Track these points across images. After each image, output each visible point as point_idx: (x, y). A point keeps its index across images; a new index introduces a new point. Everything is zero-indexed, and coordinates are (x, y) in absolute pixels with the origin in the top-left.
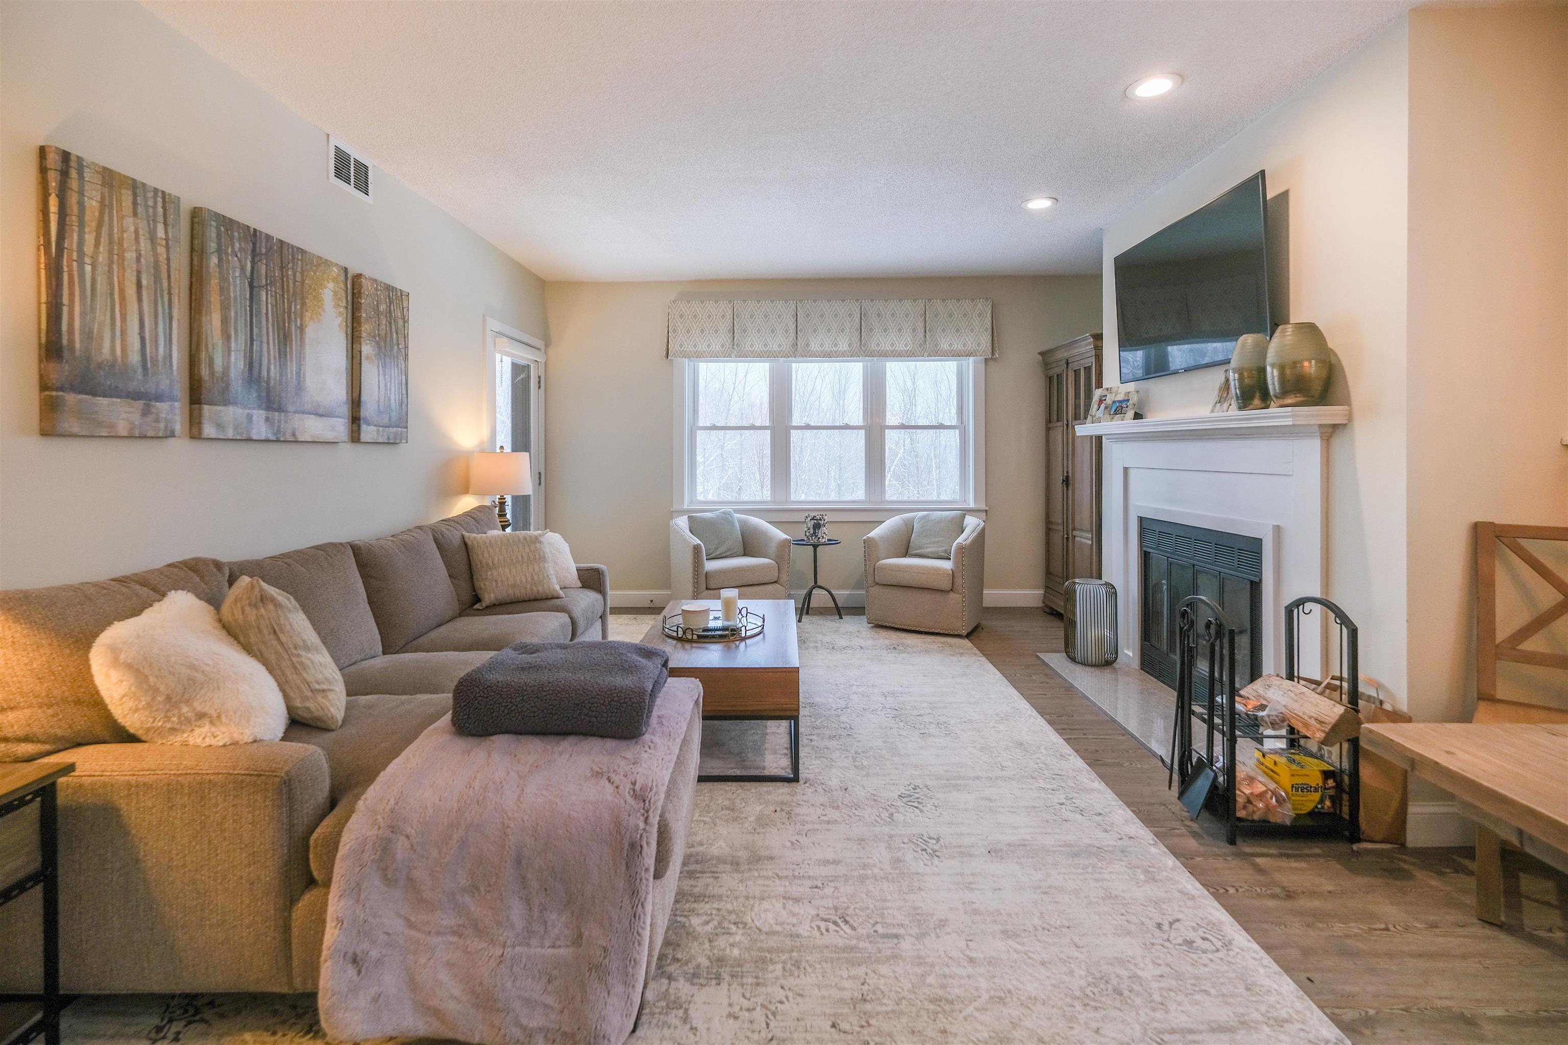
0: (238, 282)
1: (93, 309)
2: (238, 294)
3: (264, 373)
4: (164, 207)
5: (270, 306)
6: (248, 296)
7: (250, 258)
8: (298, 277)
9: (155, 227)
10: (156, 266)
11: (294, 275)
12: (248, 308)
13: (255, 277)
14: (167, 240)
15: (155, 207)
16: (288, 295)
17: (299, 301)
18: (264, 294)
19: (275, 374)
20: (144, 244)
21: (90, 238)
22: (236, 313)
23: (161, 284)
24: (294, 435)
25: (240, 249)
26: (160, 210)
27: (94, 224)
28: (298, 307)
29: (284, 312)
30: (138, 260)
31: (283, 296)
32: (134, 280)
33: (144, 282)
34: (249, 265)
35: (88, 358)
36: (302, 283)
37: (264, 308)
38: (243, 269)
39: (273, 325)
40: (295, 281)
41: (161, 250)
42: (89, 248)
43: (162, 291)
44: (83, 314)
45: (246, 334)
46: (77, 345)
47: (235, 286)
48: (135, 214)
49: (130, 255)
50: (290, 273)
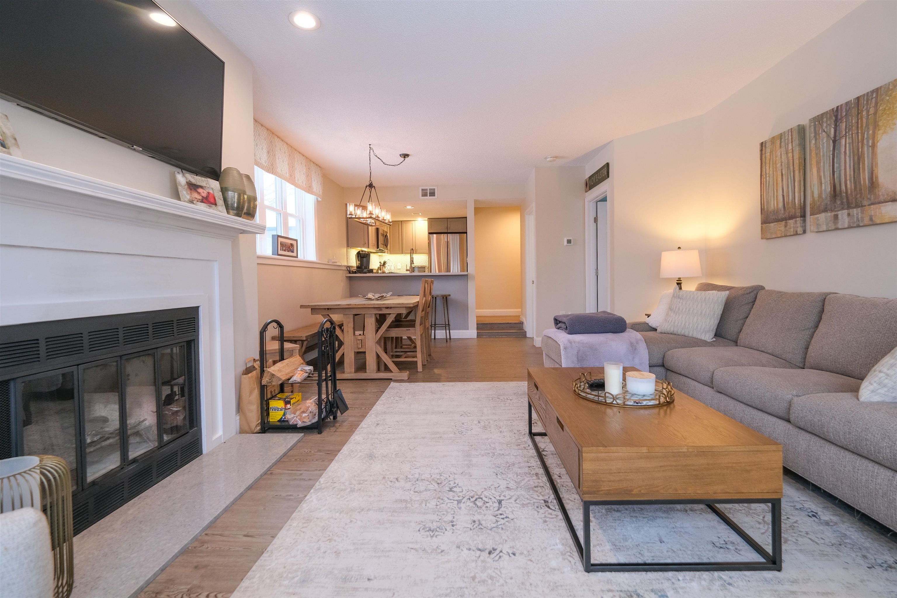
0: (825, 145)
1: (768, 192)
2: (825, 151)
3: (843, 187)
4: (792, 135)
5: (847, 145)
6: (832, 149)
7: (833, 126)
8: (872, 111)
9: (788, 147)
10: (788, 164)
11: (868, 112)
12: (831, 156)
13: (837, 134)
14: (792, 149)
15: (788, 139)
16: (862, 131)
17: (871, 128)
18: (843, 141)
19: (851, 185)
20: (784, 157)
21: (767, 168)
22: (824, 163)
23: (790, 169)
24: (871, 219)
25: (826, 127)
26: (790, 137)
27: (768, 162)
28: (871, 132)
29: (858, 143)
30: (781, 165)
31: (858, 133)
32: (780, 174)
33: (784, 173)
34: (833, 130)
35: (768, 211)
36: (875, 113)
37: (843, 150)
38: (828, 136)
39: (850, 156)
40: (868, 115)
41: (790, 155)
42: (767, 172)
43: (790, 172)
44: (766, 195)
45: (830, 171)
46: (765, 207)
47: (823, 148)
48: (780, 147)
49: (779, 165)
50: (864, 113)
